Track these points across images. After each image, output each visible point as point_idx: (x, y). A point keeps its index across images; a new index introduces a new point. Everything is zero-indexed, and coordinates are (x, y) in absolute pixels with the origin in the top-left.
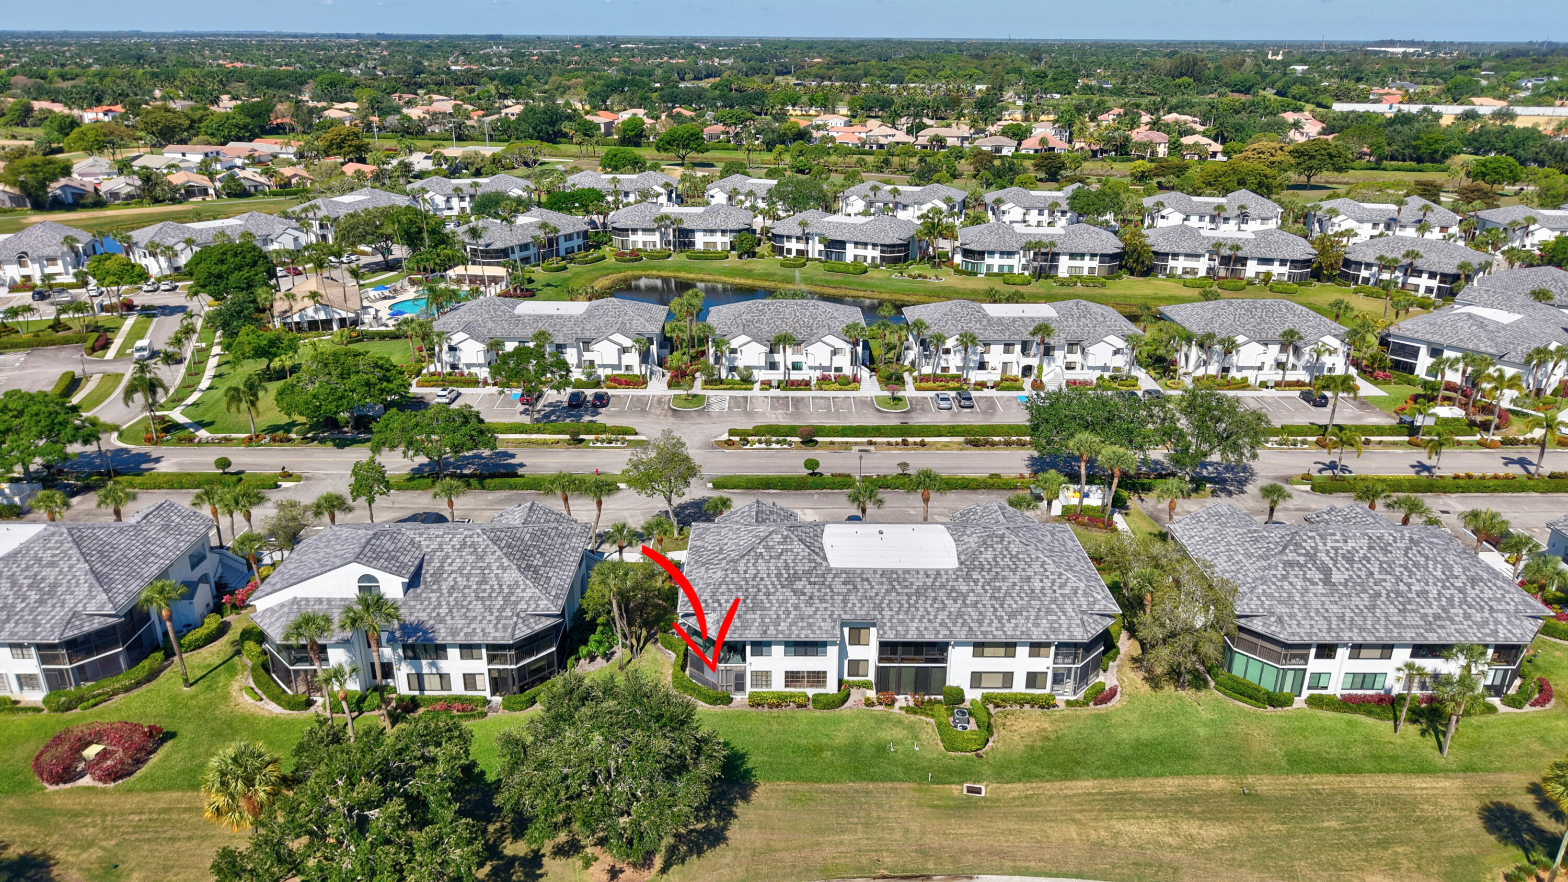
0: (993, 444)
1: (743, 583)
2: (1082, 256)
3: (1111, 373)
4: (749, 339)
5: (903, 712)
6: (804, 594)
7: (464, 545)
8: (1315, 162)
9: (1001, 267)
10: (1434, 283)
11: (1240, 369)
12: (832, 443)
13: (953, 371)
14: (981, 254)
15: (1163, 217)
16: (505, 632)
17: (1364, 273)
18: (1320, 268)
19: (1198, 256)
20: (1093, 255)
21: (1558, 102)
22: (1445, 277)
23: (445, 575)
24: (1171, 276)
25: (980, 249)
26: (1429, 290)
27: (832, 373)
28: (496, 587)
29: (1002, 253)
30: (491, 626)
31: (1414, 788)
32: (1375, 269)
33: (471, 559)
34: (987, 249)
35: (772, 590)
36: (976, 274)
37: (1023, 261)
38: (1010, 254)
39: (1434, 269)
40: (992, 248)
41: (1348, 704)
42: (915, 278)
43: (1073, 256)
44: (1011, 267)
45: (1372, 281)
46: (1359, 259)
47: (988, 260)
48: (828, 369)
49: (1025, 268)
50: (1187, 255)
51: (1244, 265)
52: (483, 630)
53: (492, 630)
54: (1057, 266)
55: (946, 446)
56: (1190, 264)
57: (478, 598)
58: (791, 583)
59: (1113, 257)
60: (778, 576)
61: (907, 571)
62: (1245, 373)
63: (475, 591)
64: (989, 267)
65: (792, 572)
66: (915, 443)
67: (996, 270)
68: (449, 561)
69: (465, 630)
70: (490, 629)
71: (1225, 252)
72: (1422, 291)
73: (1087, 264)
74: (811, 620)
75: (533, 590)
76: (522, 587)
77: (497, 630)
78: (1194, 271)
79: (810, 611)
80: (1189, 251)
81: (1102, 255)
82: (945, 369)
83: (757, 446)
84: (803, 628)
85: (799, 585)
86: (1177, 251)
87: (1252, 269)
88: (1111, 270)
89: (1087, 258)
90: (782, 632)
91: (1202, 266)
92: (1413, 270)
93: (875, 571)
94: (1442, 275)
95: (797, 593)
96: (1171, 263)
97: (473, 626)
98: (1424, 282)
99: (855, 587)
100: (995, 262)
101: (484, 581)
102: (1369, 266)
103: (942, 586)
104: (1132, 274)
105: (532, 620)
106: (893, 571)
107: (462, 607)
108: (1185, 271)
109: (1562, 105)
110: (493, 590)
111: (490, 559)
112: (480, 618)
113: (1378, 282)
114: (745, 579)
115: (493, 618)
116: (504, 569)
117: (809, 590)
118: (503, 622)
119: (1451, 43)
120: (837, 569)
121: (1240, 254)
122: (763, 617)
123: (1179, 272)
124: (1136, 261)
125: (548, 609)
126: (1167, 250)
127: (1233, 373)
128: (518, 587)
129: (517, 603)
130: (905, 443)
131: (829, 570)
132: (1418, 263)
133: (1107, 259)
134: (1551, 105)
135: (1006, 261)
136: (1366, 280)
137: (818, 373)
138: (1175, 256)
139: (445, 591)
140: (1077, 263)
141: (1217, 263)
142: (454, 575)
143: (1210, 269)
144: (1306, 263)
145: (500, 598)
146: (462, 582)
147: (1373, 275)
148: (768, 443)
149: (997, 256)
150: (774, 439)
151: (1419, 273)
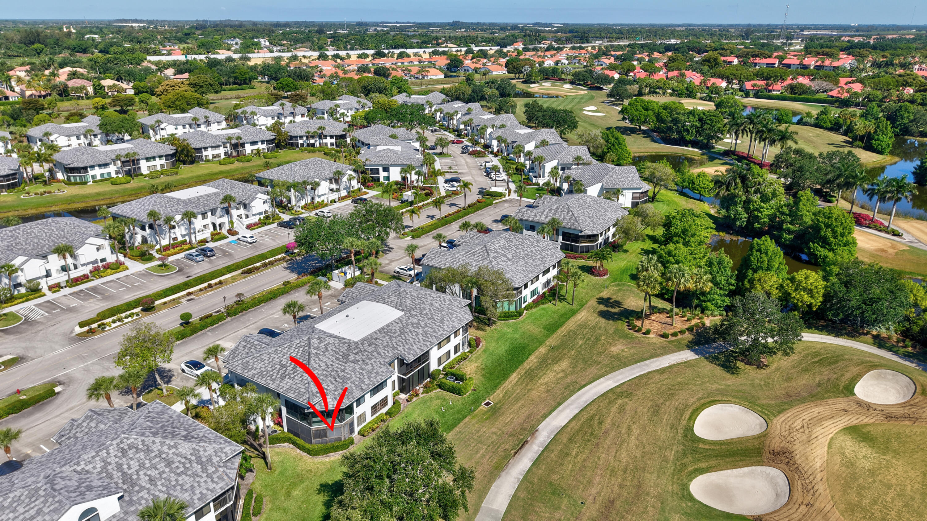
0: (257, 269)
1: (325, 372)
2: (154, 158)
3: (264, 215)
4: (25, 258)
5: (425, 394)
6: (359, 361)
7: (124, 452)
8: (204, 89)
9: (102, 175)
10: (333, 141)
11: (319, 196)
12: (165, 303)
13: (180, 239)
14: (85, 169)
15: (162, 129)
16: (223, 480)
17: (300, 141)
18: (279, 142)
19: (218, 146)
20: (160, 157)
21: (256, 51)
22: (338, 137)
23: (135, 477)
24: (207, 161)
25: (83, 165)
26: (332, 144)
27: (100, 264)
28: (183, 460)
29: (100, 166)
30: (210, 483)
31: (579, 320)
32: (305, 138)
33: (141, 455)
34: (88, 165)
35: (343, 368)
36: (86, 183)
37: (115, 168)
38: (106, 165)
39: (331, 134)
40: (92, 164)
41: (536, 303)
42: (42, 194)
43: (148, 159)
44: (109, 174)
45: (305, 145)
46: (296, 135)
47: (91, 172)
48: (96, 262)
49: (117, 172)
50: (212, 147)
51: (244, 147)
52: (208, 489)
53: (214, 485)
54: (139, 168)
55: (234, 279)
56: (216, 152)
57: (179, 475)
58: (347, 359)
59: (173, 155)
60: (337, 359)
61: (388, 326)
62: (322, 198)
63: (171, 471)
64: (93, 177)
65: (341, 354)
66: (216, 284)
67: (99, 178)
68: (125, 467)
69: (195, 497)
70: (211, 486)
71: (234, 141)
72: (329, 145)
73: (158, 163)
74: (375, 371)
75: (211, 447)
76: (201, 449)
77: (217, 483)
78: (218, 156)
79: (369, 367)
80: (213, 145)
81: (166, 156)
82: (175, 239)
83: (113, 325)
84: (376, 377)
85: (352, 357)
86: (206, 146)
87: (248, 149)
88: (173, 164)
89: (157, 159)
90: (369, 384)
91: (221, 151)
92: (321, 136)
93: (375, 333)
94: (336, 136)
95: (355, 362)
96: (205, 153)
97: (197, 492)
98: (329, 141)
99: (376, 345)
100: (97, 172)
101: (169, 463)
102: (301, 137)
103: (407, 325)
104: (184, 164)
105: (229, 464)
106: (383, 329)
107: (174, 486)
108: (214, 157)
109: (258, 52)
110: (184, 464)
111: (156, 448)
112: (196, 485)
113: (308, 145)
114: (324, 370)
115: (205, 479)
116: (175, 446)
117: (358, 358)
118: (215, 476)
119: (157, 20)
120: (359, 341)
121: (241, 141)
122: (353, 382)
123: (211, 157)
124: (187, 155)
125: (235, 451)
126: (200, 146)
127: (317, 200)
128: (199, 451)
129: (210, 460)
130: (210, 286)
131: (357, 343)
132: (325, 132)
133: (170, 157)
134: (254, 53)
135: (104, 171)
136: (302, 145)
137: (90, 267)
138: (206, 149)
139: (148, 486)
140: (152, 163)
141: (229, 148)
142: (141, 473)
143: (226, 153)
144: (272, 141)
145: (195, 465)
146: (153, 473)
147: (305, 141)
148: (120, 320)
149: (97, 168)
150: (123, 315)
151: (325, 137)
